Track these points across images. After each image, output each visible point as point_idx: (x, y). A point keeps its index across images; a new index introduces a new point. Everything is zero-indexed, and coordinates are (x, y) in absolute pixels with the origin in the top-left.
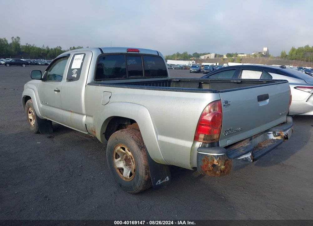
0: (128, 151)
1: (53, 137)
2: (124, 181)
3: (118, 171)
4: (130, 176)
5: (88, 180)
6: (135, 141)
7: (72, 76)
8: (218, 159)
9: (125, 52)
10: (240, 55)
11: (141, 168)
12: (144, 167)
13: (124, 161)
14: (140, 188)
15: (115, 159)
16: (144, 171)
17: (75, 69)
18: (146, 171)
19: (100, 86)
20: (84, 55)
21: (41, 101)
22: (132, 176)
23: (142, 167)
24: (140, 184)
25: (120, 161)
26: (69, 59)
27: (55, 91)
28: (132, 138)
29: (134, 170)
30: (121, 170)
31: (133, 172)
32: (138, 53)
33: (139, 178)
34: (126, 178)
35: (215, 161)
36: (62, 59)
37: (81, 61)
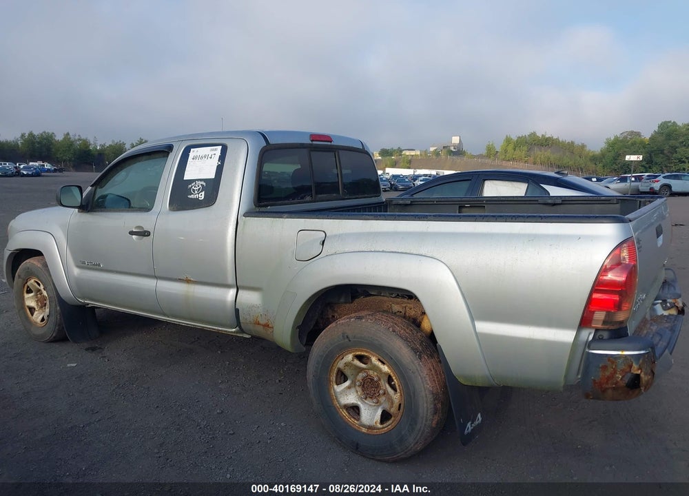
0: (379, 364)
1: (100, 348)
2: (364, 433)
3: (344, 413)
4: (382, 422)
5: (259, 442)
6: (402, 338)
7: (190, 197)
8: (641, 361)
9: (307, 141)
10: (408, 153)
11: (425, 399)
12: (430, 397)
13: (359, 389)
14: (416, 446)
15: (335, 386)
16: (432, 406)
17: (198, 180)
18: (435, 405)
19: (287, 218)
20: (221, 147)
21: (75, 259)
22: (390, 422)
23: (426, 397)
24: (418, 437)
25: (349, 387)
26: (171, 156)
27: (132, 233)
28: (394, 331)
29: (398, 405)
30: (355, 410)
31: (393, 410)
32: (329, 143)
33: (416, 424)
34: (370, 428)
35: (635, 366)
36: (144, 157)
37: (215, 162)
